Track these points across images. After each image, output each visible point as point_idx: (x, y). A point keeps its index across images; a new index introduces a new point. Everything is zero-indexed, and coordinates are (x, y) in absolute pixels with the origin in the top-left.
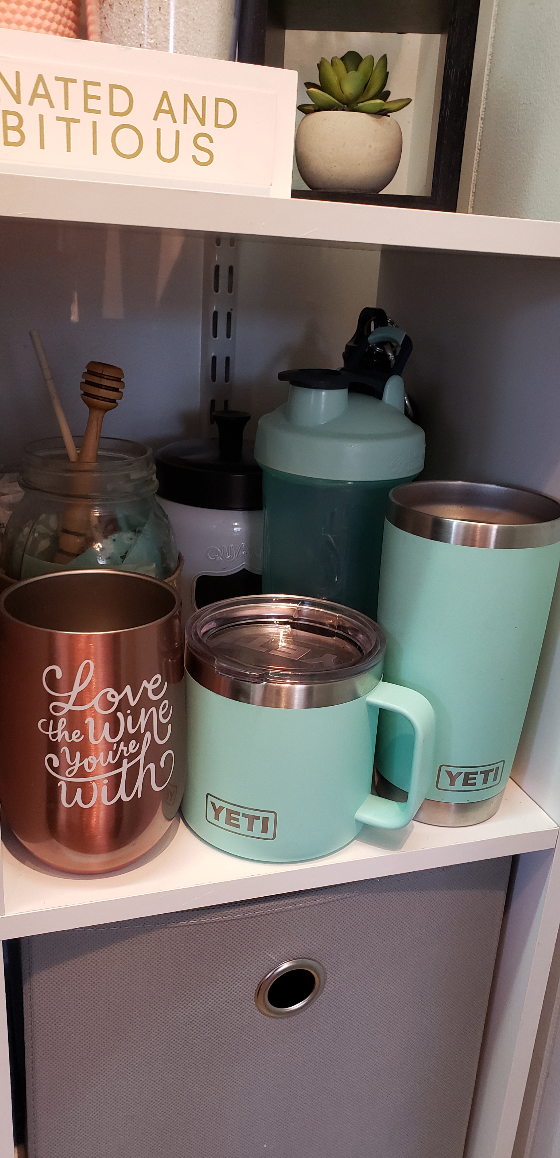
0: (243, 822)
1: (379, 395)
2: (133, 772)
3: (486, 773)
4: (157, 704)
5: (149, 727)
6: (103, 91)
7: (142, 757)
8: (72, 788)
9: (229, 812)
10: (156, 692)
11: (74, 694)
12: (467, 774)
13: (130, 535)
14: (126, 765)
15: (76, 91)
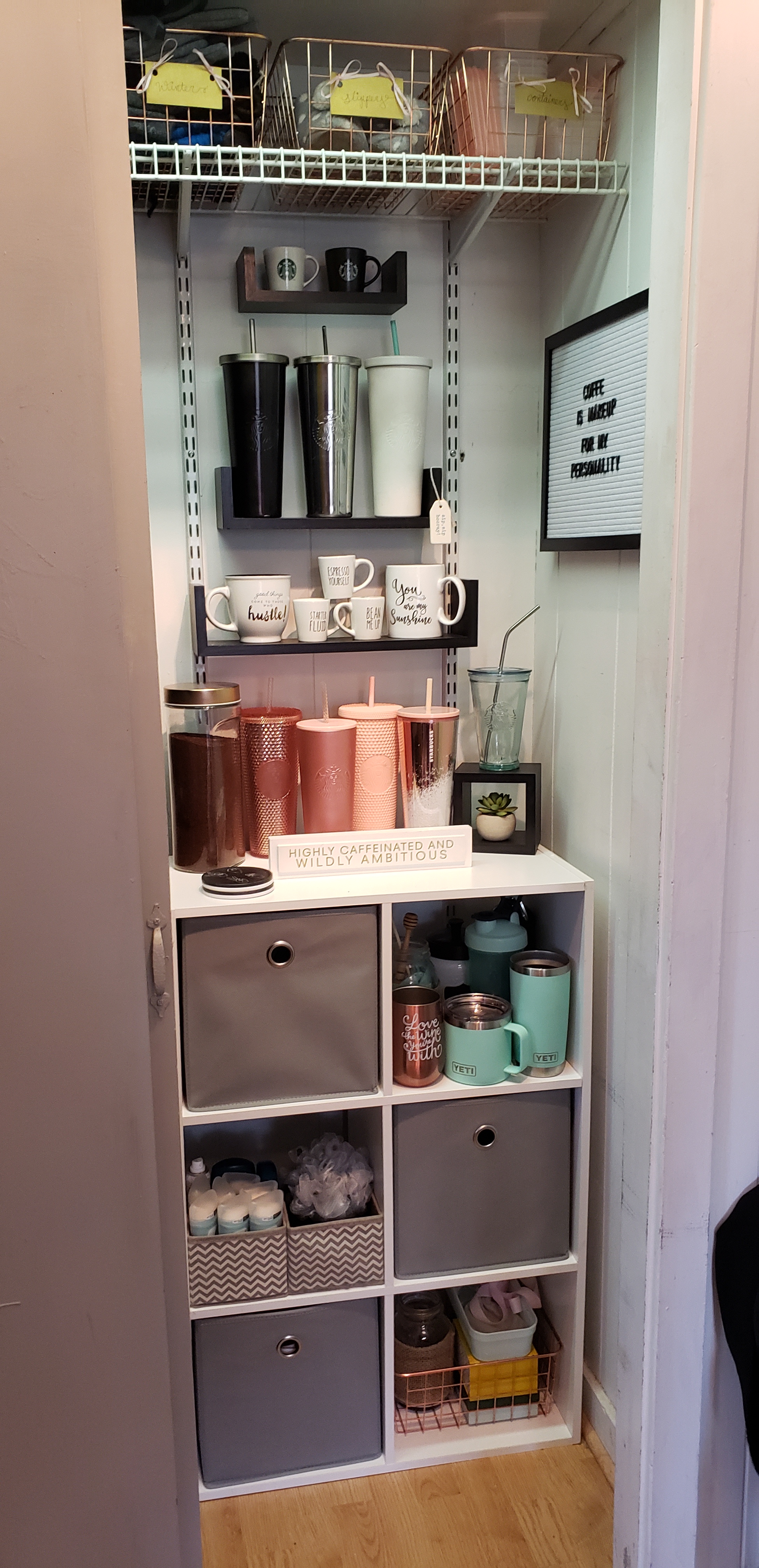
0: (465, 1070)
1: (509, 919)
2: (430, 1049)
3: (551, 1056)
4: (436, 1028)
5: (434, 1036)
6: (414, 844)
7: (432, 1045)
8: (412, 1054)
9: (460, 1067)
10: (436, 1024)
11: (412, 1024)
12: (544, 1056)
13: (421, 973)
14: (428, 1048)
15: (406, 846)
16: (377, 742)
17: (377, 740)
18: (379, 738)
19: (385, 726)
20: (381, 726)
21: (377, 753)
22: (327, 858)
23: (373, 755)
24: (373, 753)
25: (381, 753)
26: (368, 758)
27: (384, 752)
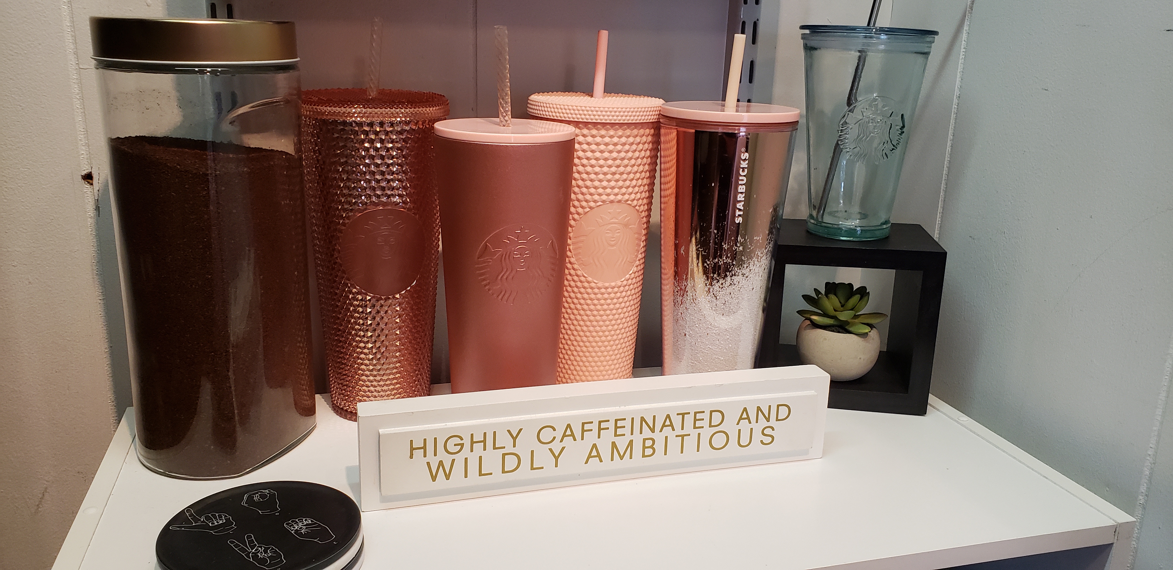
6: (706, 417)
15: (689, 420)
16: (614, 174)
17: (613, 169)
18: (618, 166)
19: (631, 140)
20: (623, 140)
21: (612, 197)
22: (504, 455)
23: (603, 201)
24: (604, 197)
25: (619, 197)
26: (591, 208)
27: (626, 197)
